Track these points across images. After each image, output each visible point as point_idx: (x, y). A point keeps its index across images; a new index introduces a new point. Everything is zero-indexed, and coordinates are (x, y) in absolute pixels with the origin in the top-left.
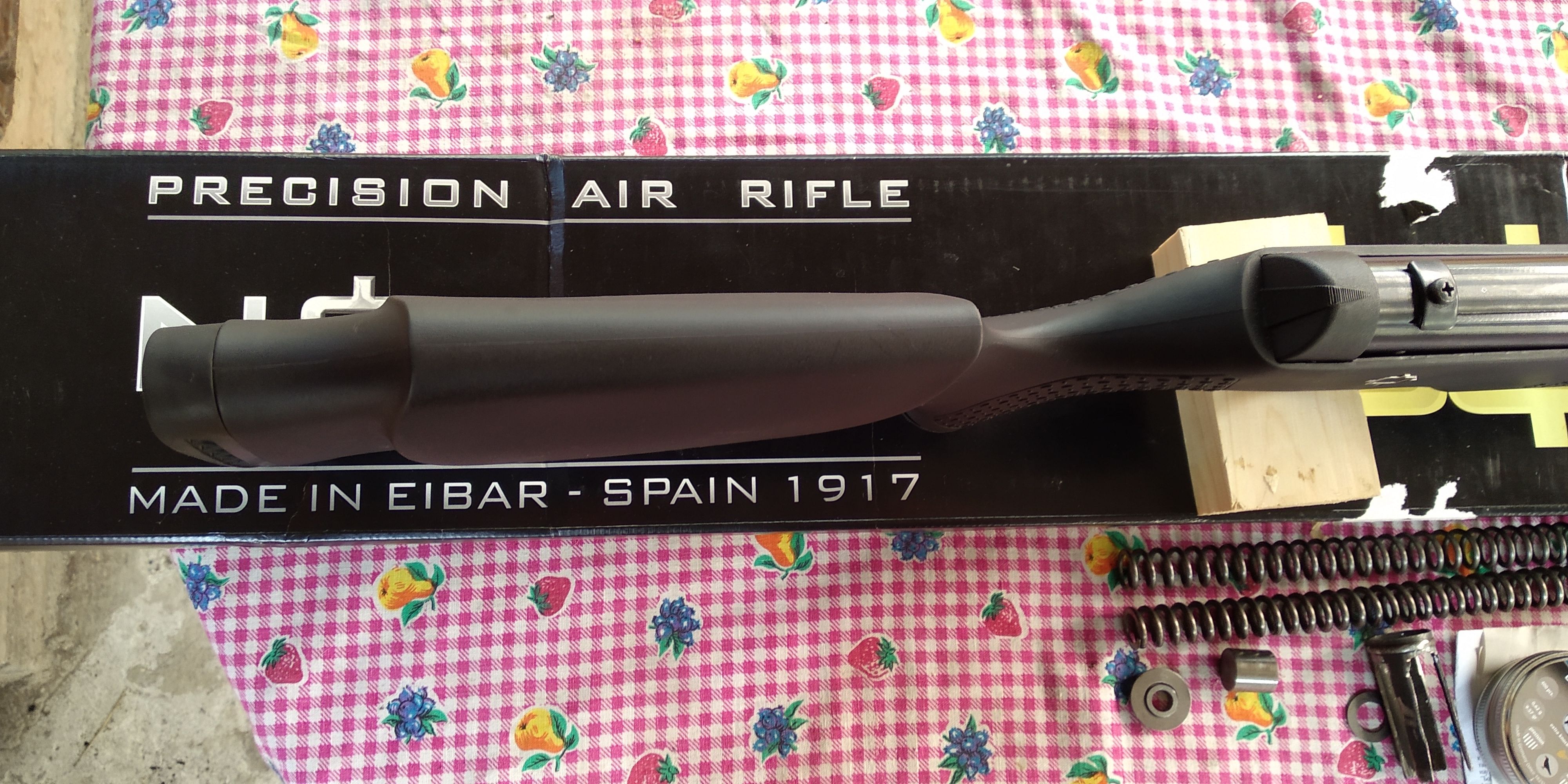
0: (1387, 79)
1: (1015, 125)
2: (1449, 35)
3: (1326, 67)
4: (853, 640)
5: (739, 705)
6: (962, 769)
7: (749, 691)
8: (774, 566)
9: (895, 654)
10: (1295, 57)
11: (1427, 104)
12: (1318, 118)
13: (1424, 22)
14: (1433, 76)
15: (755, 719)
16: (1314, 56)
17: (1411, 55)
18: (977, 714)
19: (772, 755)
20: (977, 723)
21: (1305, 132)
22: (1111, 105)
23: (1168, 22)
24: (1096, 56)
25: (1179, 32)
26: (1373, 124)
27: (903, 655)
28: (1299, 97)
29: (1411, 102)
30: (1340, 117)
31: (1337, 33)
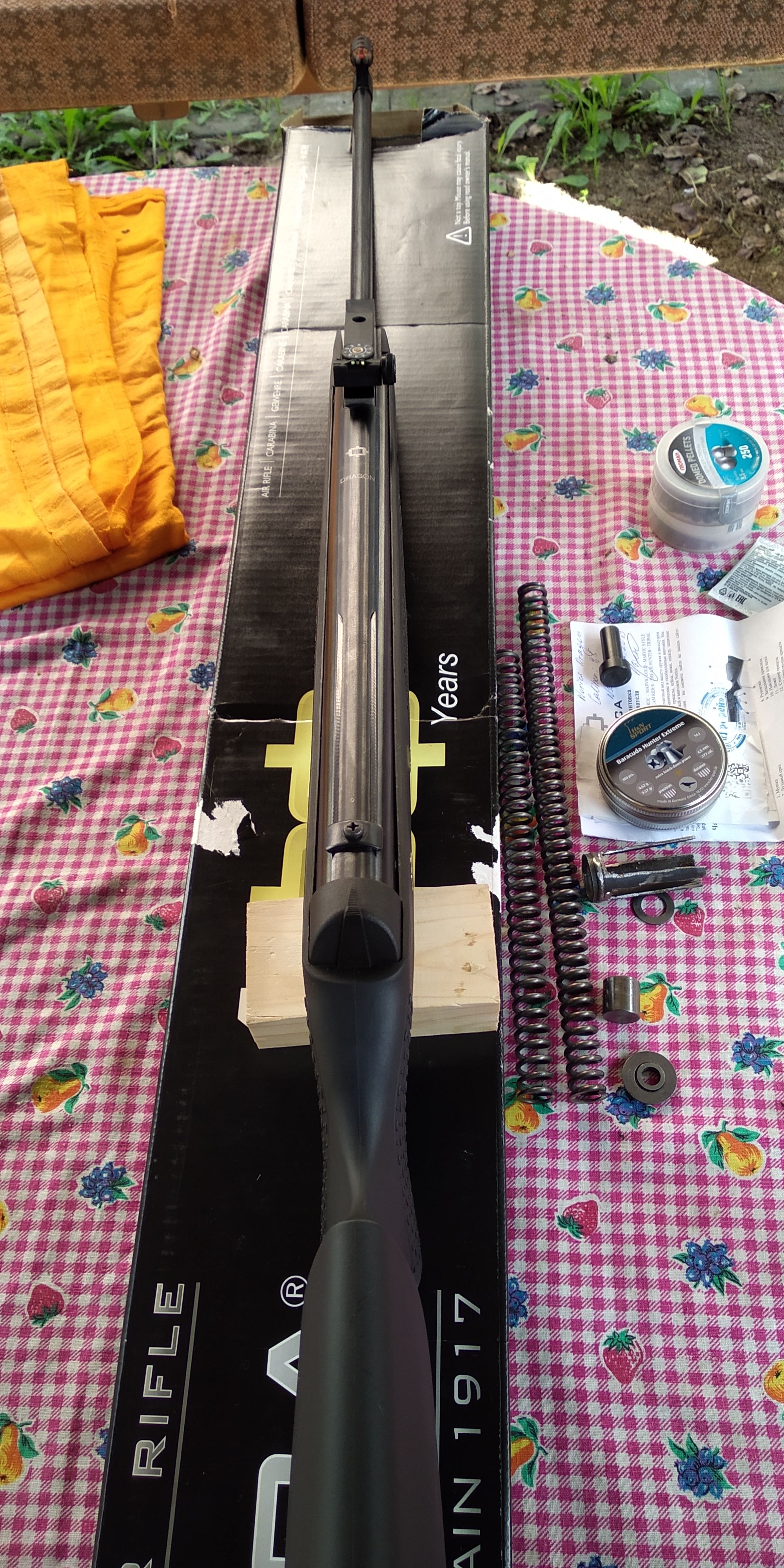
0: (115, 836)
1: (102, 1166)
2: (85, 786)
3: (97, 883)
4: (607, 1378)
5: (676, 1513)
6: (723, 1271)
7: (662, 1500)
8: (533, 1463)
9: (619, 1332)
10: (82, 908)
11: (143, 808)
12: (141, 893)
13: (71, 803)
14: (119, 801)
15: (689, 1494)
16: (85, 892)
17: (98, 815)
18: (672, 1252)
19: (724, 1476)
20: (680, 1252)
21: (152, 905)
22: (98, 1072)
23: (28, 1013)
24: (48, 1083)
25: (40, 1005)
26: (153, 851)
27: (620, 1324)
28: (119, 908)
29: (139, 820)
30: (143, 876)
31: (66, 872)
